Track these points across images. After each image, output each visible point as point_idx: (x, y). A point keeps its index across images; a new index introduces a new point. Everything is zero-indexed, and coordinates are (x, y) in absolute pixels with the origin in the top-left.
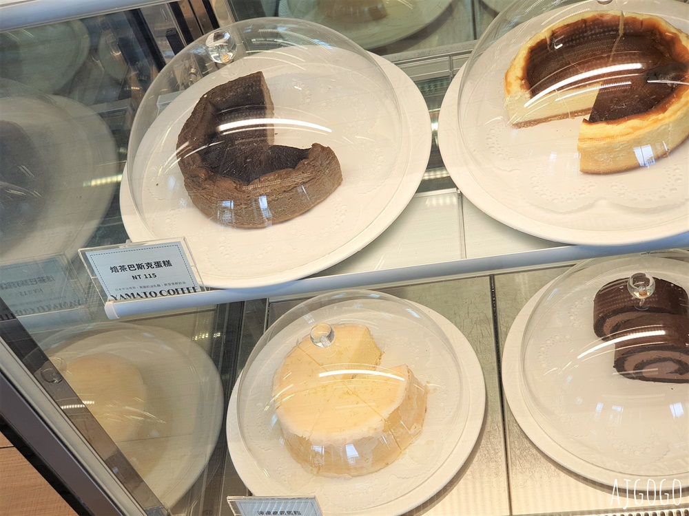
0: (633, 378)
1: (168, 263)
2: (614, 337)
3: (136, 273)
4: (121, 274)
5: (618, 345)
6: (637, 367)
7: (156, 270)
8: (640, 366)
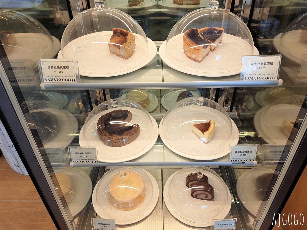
0: (195, 198)
1: (91, 153)
2: (191, 187)
3: (81, 155)
4: (78, 155)
5: (192, 189)
6: (196, 195)
7: (87, 155)
8: (197, 195)
